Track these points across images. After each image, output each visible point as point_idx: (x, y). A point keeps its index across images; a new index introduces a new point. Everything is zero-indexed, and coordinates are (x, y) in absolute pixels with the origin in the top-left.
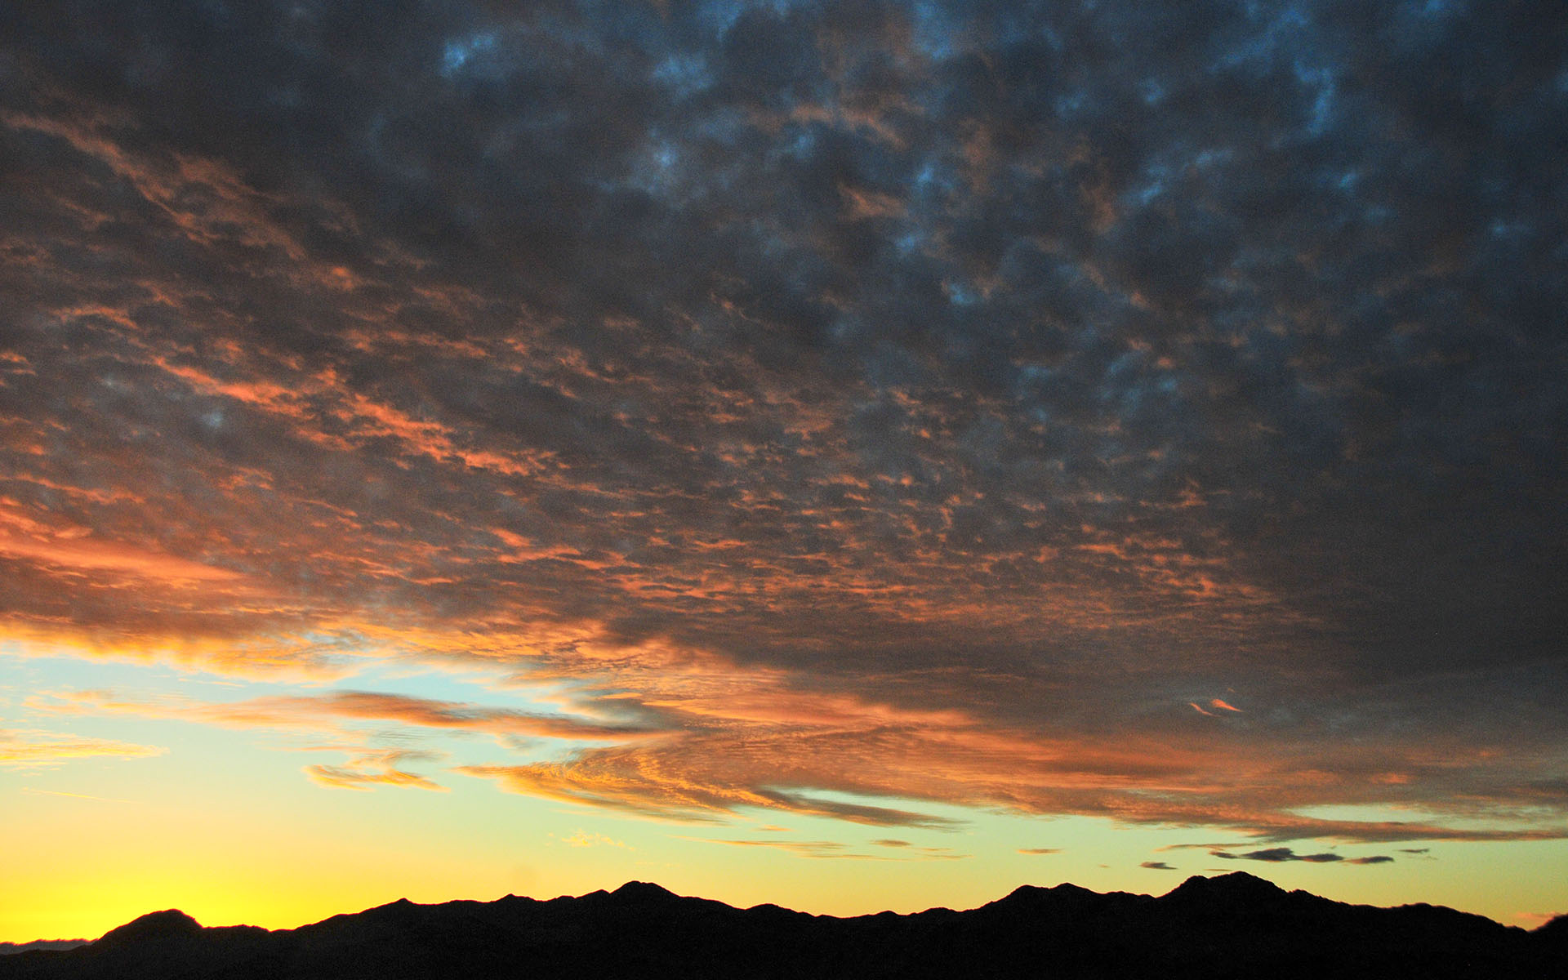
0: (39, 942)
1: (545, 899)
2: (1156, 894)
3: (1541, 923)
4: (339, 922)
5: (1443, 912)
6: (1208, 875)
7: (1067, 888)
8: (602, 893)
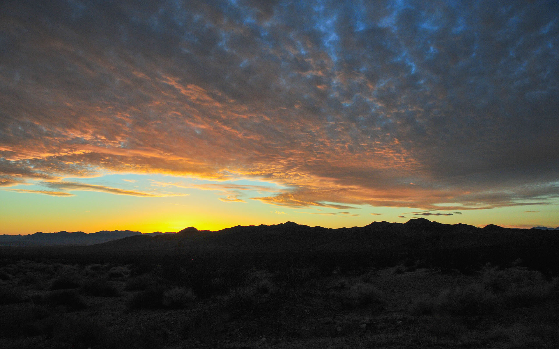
0: (167, 232)
1: (270, 225)
2: (403, 223)
3: (484, 226)
4: (226, 230)
5: (465, 225)
6: (415, 219)
7: (384, 222)
8: (282, 224)
